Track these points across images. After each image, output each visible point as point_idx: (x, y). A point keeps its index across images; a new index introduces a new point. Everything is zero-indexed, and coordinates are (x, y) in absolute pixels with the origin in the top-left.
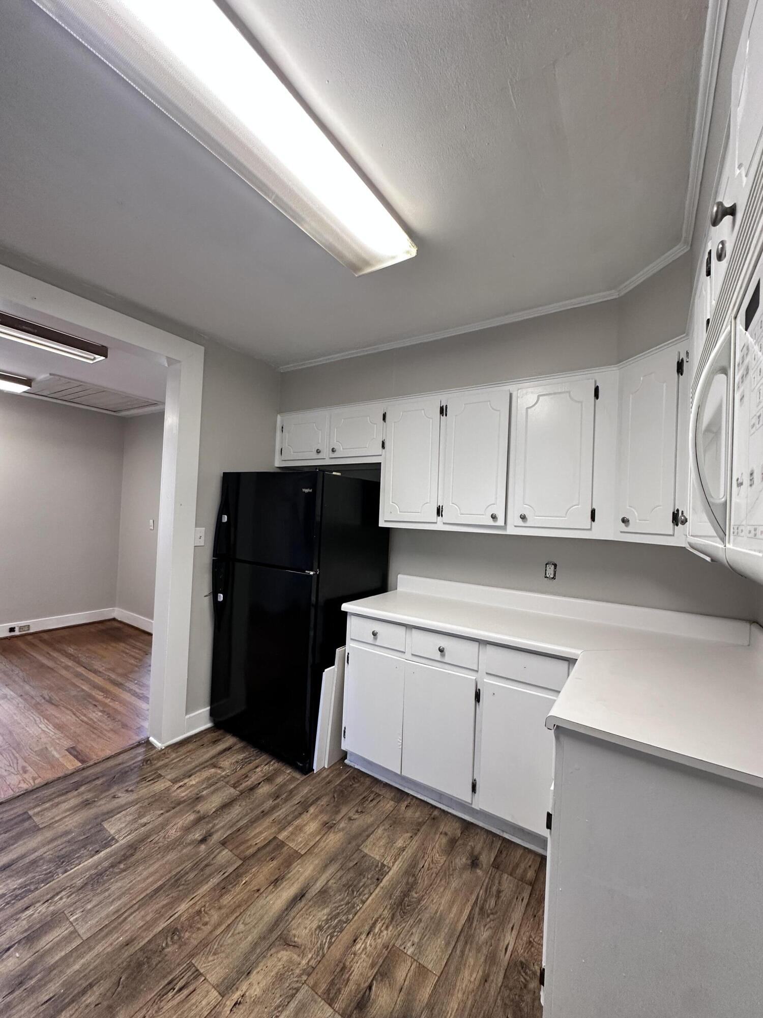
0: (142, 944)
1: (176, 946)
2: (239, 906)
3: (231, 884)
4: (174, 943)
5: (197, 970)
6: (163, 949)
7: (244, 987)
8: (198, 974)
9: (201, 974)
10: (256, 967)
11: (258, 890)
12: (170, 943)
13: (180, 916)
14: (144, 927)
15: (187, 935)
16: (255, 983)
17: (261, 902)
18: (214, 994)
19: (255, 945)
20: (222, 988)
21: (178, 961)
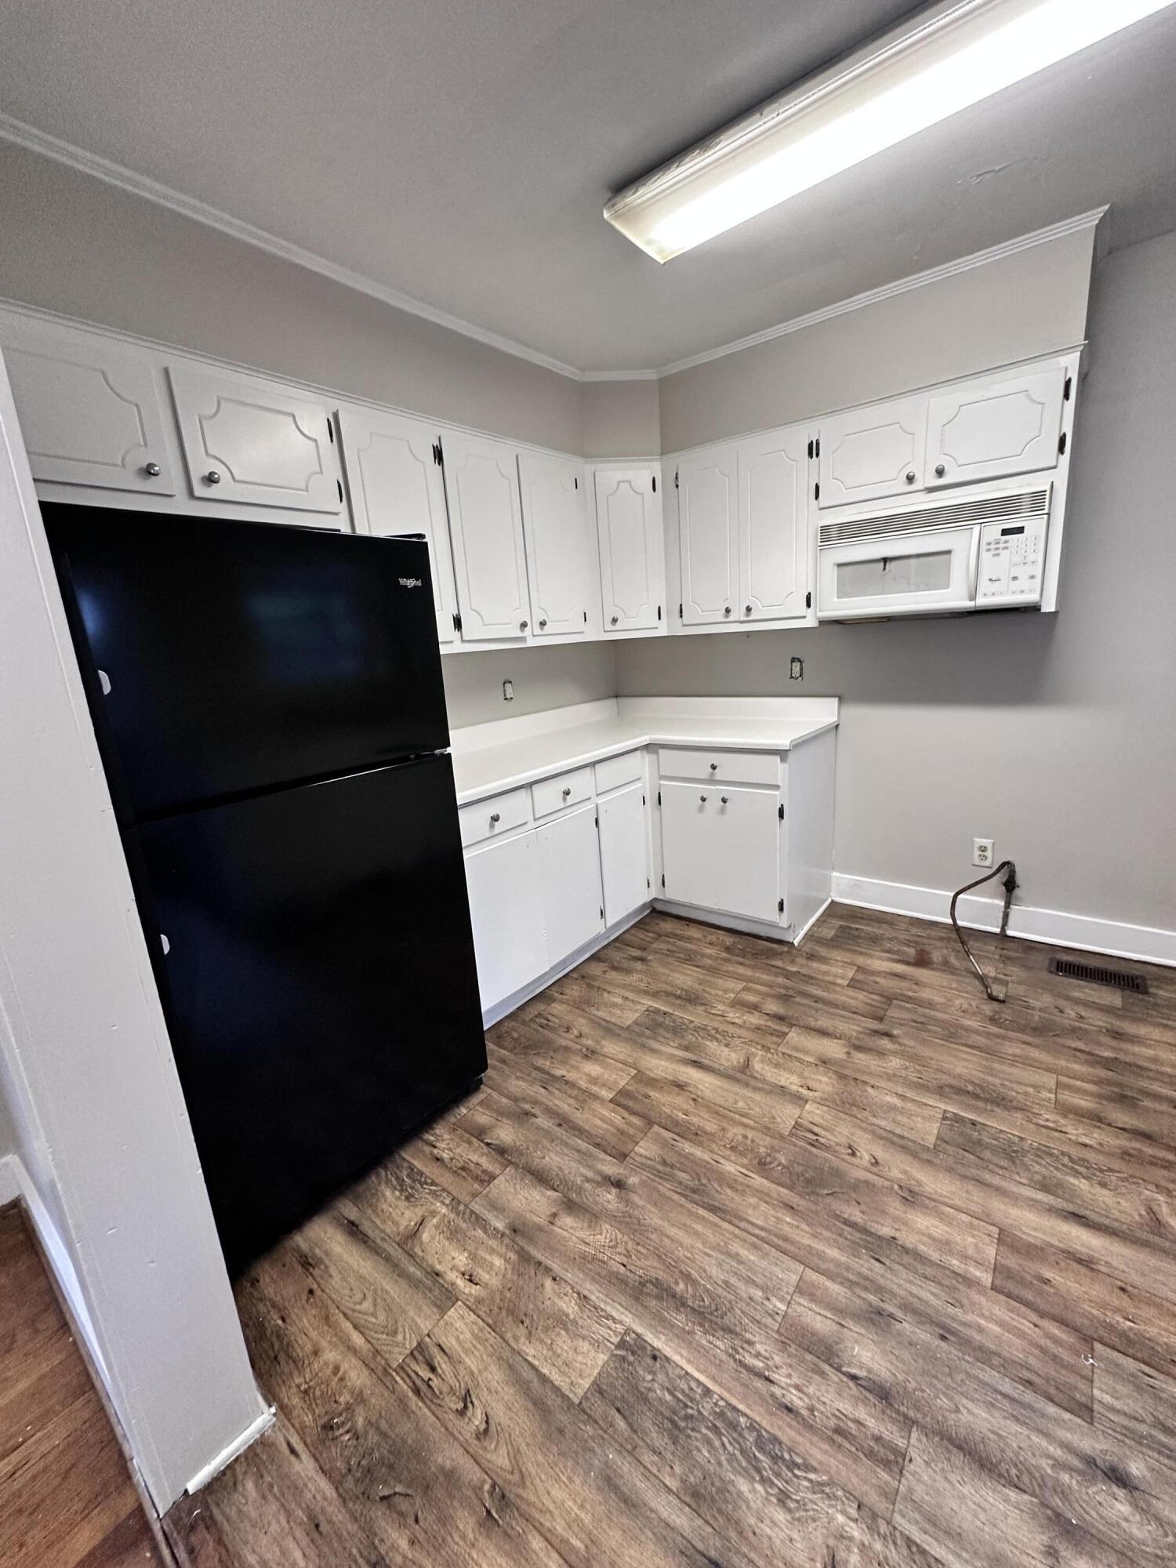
0: (786, 1191)
1: (777, 1155)
2: (717, 1113)
3: (689, 1128)
4: (775, 1159)
5: (794, 1127)
6: (784, 1167)
7: (794, 1088)
8: (797, 1125)
9: (796, 1123)
10: (775, 1084)
11: (694, 1100)
12: (776, 1163)
13: (743, 1166)
14: (767, 1199)
15: (762, 1150)
16: (788, 1081)
17: (708, 1094)
18: (808, 1107)
19: (755, 1089)
20: (801, 1102)
21: (792, 1148)
